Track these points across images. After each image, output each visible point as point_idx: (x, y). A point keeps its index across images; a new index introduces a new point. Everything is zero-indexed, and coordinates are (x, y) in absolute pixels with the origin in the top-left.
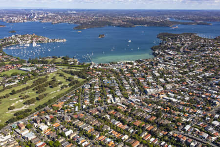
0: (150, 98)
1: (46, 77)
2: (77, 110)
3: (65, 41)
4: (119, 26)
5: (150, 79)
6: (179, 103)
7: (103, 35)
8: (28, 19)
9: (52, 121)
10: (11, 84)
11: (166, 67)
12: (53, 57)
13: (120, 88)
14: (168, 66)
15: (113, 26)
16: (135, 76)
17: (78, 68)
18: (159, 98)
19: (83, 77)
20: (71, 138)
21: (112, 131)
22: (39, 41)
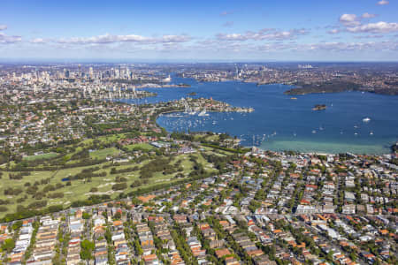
0: (294, 220)
1: (170, 159)
2: (160, 211)
3: (250, 111)
4: (372, 92)
5: (329, 189)
6: (339, 241)
7: (324, 106)
8: (228, 77)
9: (117, 217)
10: (121, 161)
11: (382, 173)
12: (208, 133)
13: (257, 194)
14: (387, 172)
15: (362, 90)
16: (305, 180)
17: (227, 153)
18: (310, 224)
19: (218, 167)
20: (116, 244)
21: (177, 252)
22: (212, 109)
